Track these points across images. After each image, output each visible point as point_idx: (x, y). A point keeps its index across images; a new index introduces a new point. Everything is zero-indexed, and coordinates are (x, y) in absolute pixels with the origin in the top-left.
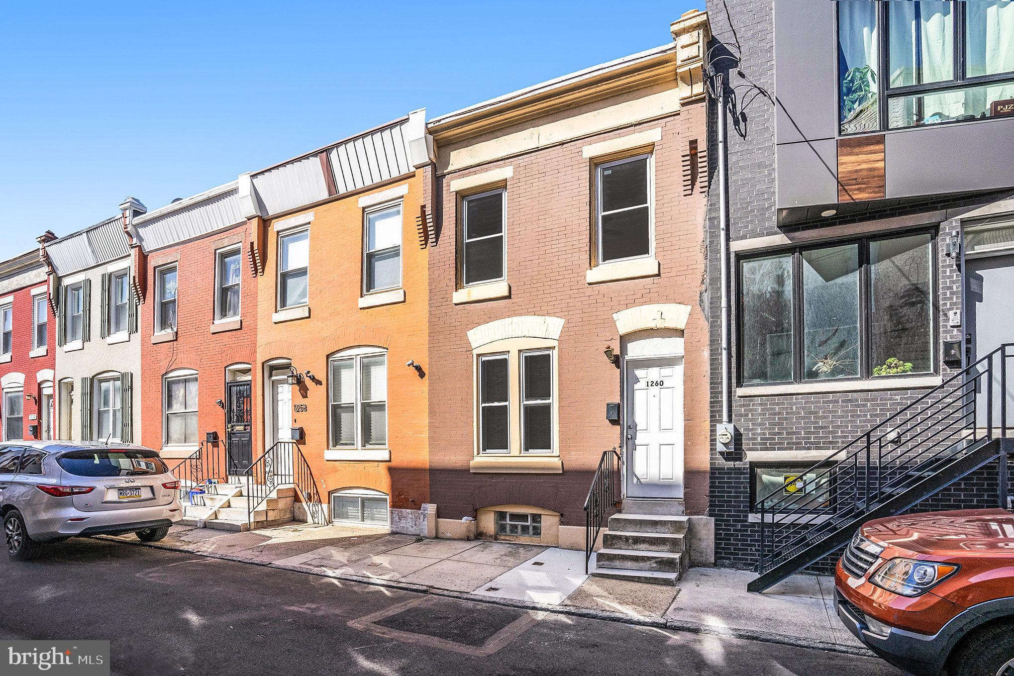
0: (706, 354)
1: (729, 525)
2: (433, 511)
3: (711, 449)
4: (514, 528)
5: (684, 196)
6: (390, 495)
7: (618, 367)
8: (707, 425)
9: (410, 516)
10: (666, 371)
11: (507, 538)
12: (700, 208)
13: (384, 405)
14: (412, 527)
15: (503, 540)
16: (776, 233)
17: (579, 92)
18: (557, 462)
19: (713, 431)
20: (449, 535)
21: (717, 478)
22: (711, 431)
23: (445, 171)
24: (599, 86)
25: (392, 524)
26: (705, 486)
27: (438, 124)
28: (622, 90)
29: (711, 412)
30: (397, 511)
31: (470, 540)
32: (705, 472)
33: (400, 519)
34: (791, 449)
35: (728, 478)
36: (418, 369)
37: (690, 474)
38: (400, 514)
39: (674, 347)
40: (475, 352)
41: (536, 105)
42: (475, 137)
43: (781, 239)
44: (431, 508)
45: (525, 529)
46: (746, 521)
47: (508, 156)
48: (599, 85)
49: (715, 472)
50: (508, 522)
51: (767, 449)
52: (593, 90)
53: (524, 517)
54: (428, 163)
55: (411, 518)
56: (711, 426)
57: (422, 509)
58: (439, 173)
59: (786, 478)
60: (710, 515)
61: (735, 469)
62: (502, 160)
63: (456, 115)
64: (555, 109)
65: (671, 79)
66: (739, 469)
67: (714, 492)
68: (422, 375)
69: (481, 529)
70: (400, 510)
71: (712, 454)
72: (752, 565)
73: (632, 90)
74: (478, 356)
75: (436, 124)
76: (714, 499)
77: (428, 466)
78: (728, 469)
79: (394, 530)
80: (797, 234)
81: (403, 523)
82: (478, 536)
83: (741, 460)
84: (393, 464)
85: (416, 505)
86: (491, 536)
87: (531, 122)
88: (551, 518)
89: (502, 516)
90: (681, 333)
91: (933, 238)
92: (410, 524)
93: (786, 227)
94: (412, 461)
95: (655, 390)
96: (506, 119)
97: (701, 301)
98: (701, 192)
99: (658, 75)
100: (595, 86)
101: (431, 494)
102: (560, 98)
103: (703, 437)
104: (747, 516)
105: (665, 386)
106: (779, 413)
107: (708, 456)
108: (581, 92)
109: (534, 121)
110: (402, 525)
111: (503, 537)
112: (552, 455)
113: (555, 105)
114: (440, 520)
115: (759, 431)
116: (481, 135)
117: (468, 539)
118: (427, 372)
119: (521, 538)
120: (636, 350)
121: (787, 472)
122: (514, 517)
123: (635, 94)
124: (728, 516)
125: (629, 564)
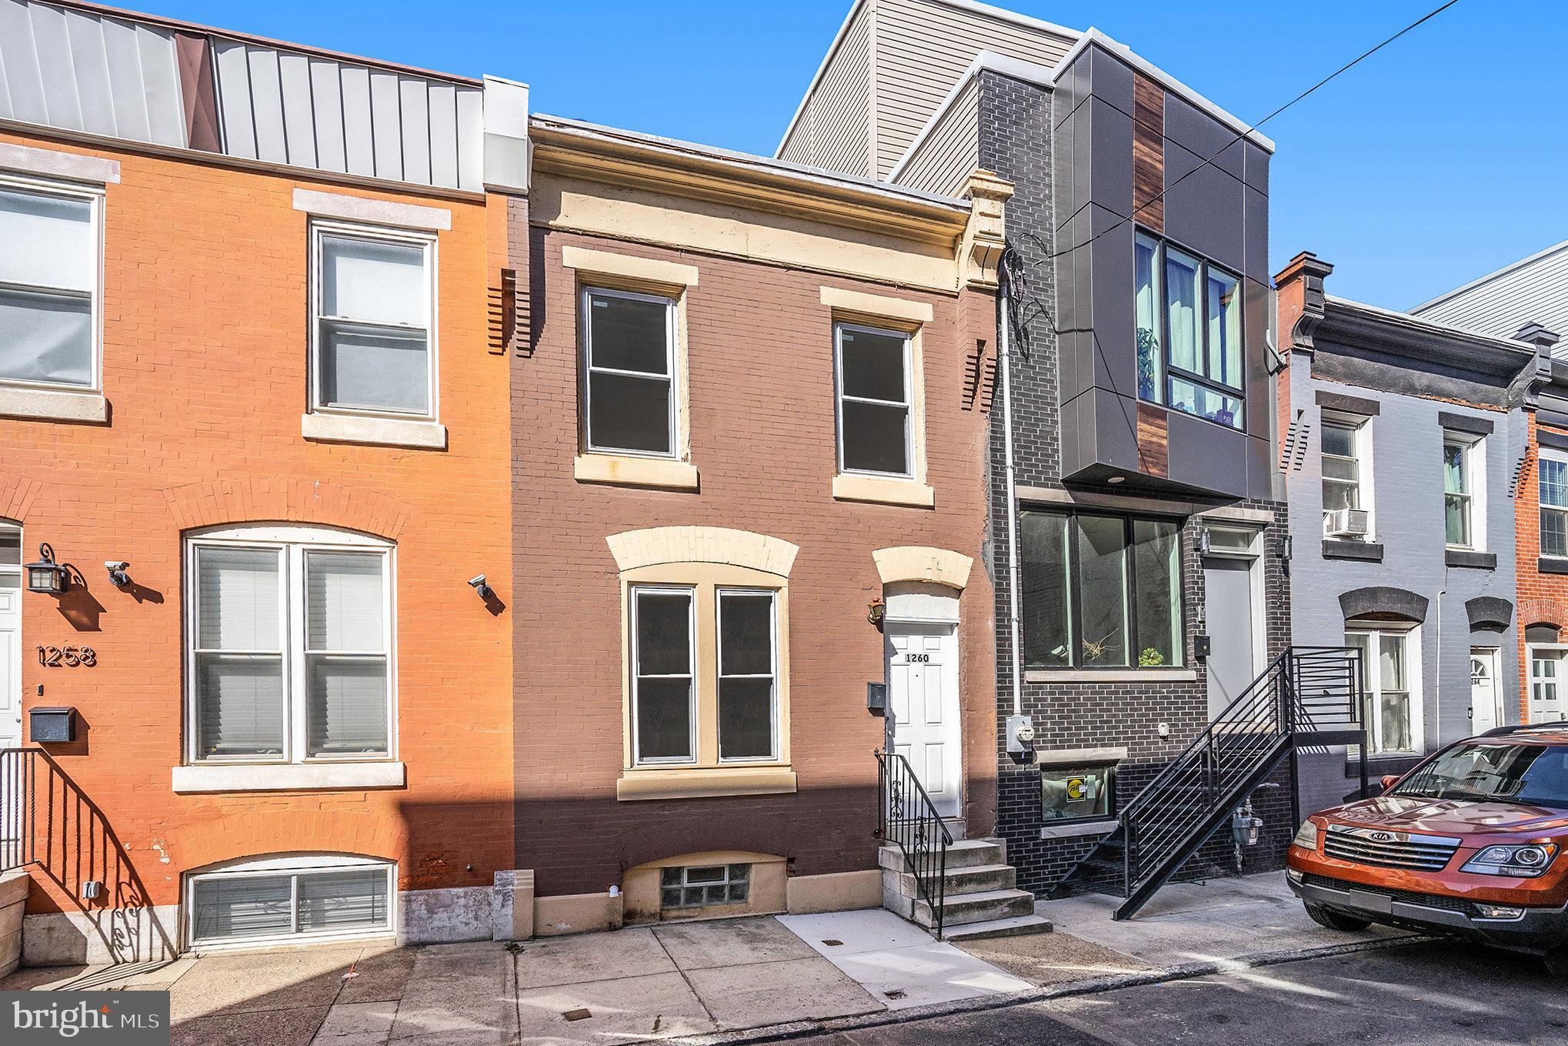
0: (991, 624)
1: (1020, 846)
2: (528, 884)
3: (1000, 750)
4: (694, 895)
5: (963, 409)
6: (403, 862)
7: (881, 631)
8: (993, 716)
9: (462, 901)
10: (931, 642)
11: (684, 913)
12: (980, 431)
13: (384, 664)
14: (467, 924)
15: (675, 918)
16: (1061, 488)
17: (828, 202)
18: (787, 776)
19: (1001, 725)
20: (563, 927)
21: (1007, 786)
22: (999, 725)
23: (551, 222)
24: (858, 209)
25: (407, 925)
26: (992, 799)
27: (556, 129)
28: (883, 228)
29: (999, 700)
30: (421, 896)
31: (615, 929)
32: (991, 780)
33: (431, 911)
34: (1079, 747)
35: (1019, 786)
36: (488, 595)
37: (973, 785)
38: (432, 901)
39: (948, 610)
40: (624, 578)
41: (754, 188)
42: (621, 188)
43: (1063, 496)
44: (522, 879)
45: (716, 893)
46: (1038, 838)
47: (691, 249)
48: (860, 206)
49: (1004, 779)
50: (686, 884)
51: (1057, 748)
52: (846, 210)
53: (716, 872)
54: (521, 193)
55: (465, 906)
56: (999, 719)
57: (497, 882)
58: (540, 220)
59: (1069, 782)
60: (1000, 836)
61: (1026, 773)
62: (677, 250)
63: (601, 133)
64: (778, 208)
65: (946, 245)
66: (1030, 773)
67: (1004, 804)
68: (495, 606)
69: (632, 905)
70: (431, 892)
71: (1000, 756)
72: (1044, 892)
73: (895, 235)
74: (631, 584)
75: (551, 128)
76: (1003, 814)
77: (510, 793)
78: (1018, 774)
79: (415, 938)
80: (1079, 494)
81: (441, 918)
82: (630, 918)
83: (1031, 763)
84: (413, 792)
85: (481, 877)
86: (653, 915)
87: (733, 210)
88: (770, 867)
89: (671, 875)
90: (957, 592)
91: (1179, 529)
92: (462, 918)
93: (1071, 484)
94: (467, 785)
95: (917, 666)
96: (690, 185)
97: (984, 554)
98: (981, 411)
99: (932, 232)
100: (854, 205)
101: (517, 850)
102: (798, 196)
103: (988, 734)
104: (1038, 832)
105: (931, 661)
106: (1068, 705)
107: (996, 759)
108: (831, 203)
109: (738, 211)
110: (436, 924)
111: (674, 913)
112: (775, 763)
113: (781, 202)
114: (542, 899)
115: (1049, 726)
116: (632, 189)
117: (612, 928)
118: (508, 603)
119: (711, 908)
120: (898, 608)
121: (1071, 775)
122: (696, 874)
123: (898, 242)
124: (1020, 834)
125: (976, 915)
